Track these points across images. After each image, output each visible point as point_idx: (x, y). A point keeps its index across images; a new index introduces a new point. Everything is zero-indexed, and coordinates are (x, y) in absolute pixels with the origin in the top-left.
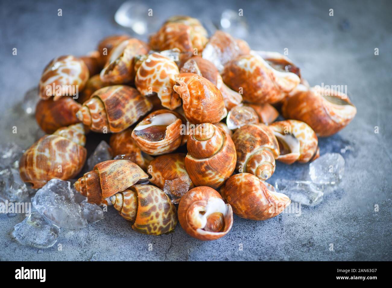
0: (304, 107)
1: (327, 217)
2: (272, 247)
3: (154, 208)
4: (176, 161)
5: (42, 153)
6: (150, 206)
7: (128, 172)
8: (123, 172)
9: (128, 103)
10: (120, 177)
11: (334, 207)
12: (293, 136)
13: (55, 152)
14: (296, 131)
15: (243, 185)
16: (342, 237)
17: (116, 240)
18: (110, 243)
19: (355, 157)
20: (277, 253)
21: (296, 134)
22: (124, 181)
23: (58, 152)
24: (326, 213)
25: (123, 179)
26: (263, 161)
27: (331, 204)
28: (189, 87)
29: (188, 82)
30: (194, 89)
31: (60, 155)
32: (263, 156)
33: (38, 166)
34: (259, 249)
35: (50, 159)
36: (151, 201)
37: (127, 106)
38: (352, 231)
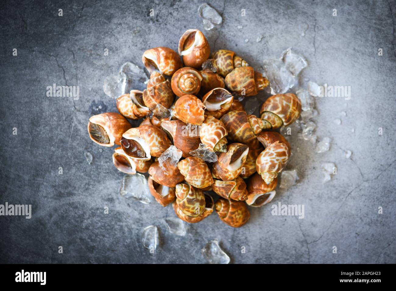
0: (122, 122)
1: (121, 52)
2: (157, 33)
3: (224, 55)
4: (208, 83)
5: (287, 103)
6: (226, 56)
7: (237, 76)
8: (240, 76)
9: (234, 119)
10: (242, 74)
11: (115, 60)
12: (133, 101)
13: (280, 103)
14: (130, 104)
15: (171, 58)
16: (116, 35)
17: (247, 51)
18: (250, 49)
19: (94, 101)
20: (156, 28)
21: (131, 102)
22: (240, 71)
23: (278, 102)
24: (121, 56)
25: (241, 72)
26: (155, 78)
27: (117, 63)
28: (197, 105)
29: (197, 108)
30: (194, 103)
31: (277, 101)
32: (155, 81)
33: (290, 98)
34: (165, 33)
35: (283, 99)
36: (225, 58)
37: (234, 118)
38: (109, 39)
